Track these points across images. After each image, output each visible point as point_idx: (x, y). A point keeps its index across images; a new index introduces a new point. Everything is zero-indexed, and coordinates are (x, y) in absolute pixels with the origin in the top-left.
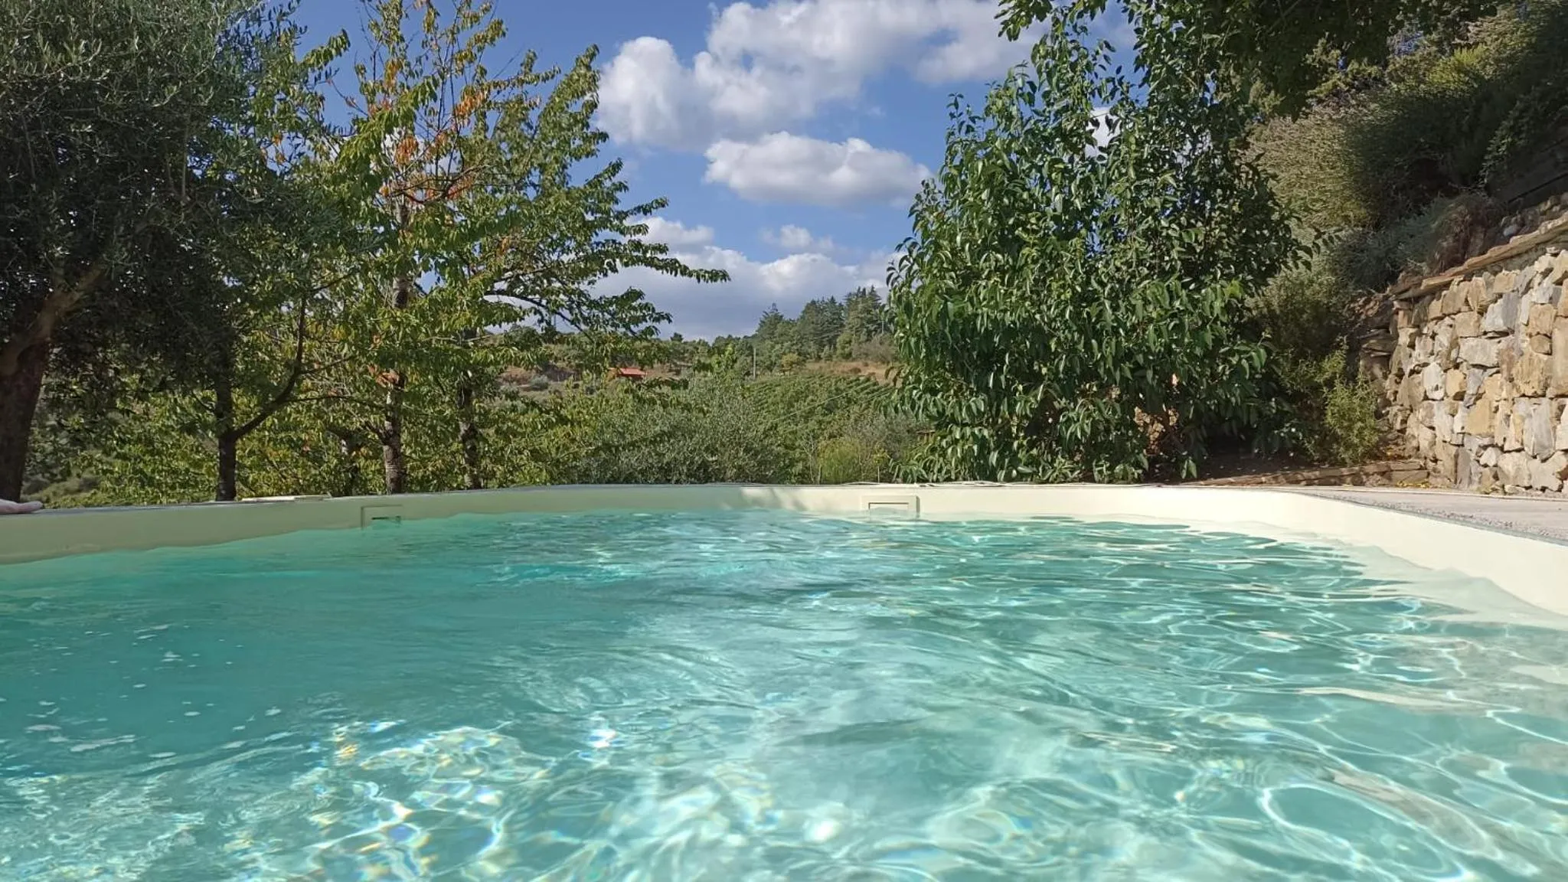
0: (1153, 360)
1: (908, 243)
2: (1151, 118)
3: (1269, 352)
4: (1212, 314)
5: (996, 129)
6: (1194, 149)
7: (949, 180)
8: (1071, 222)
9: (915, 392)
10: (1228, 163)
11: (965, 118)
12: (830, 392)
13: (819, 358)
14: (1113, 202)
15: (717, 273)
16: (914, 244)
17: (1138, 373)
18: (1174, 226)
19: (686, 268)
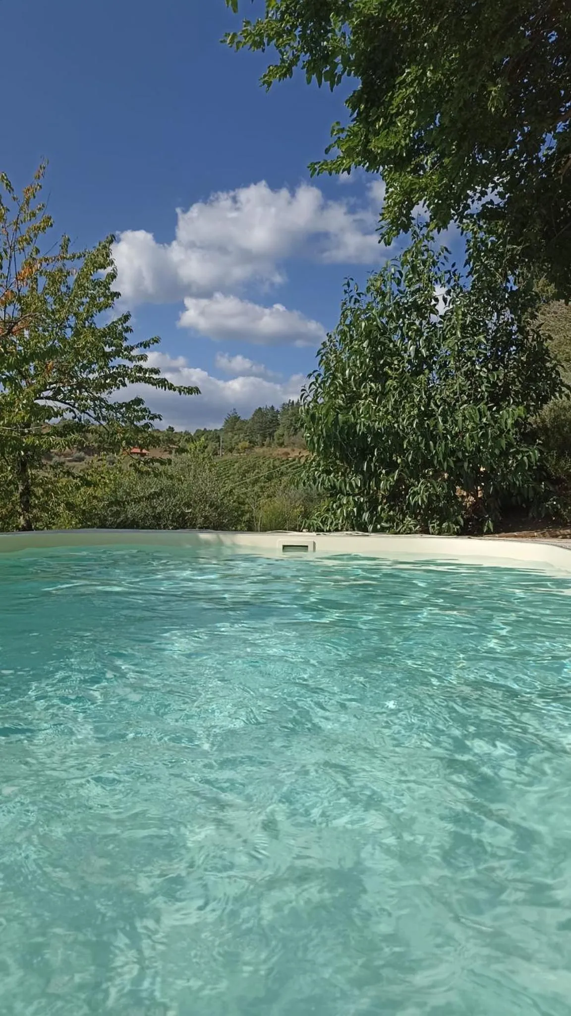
0: (468, 456)
1: (316, 374)
2: (473, 298)
3: (541, 452)
4: (506, 427)
5: (373, 302)
6: (498, 319)
7: (343, 333)
8: (421, 364)
9: (316, 473)
10: (521, 330)
11: (354, 293)
12: (269, 468)
13: (263, 445)
14: (446, 352)
15: (192, 389)
16: (319, 375)
17: (459, 464)
18: (484, 369)
19: (172, 385)
